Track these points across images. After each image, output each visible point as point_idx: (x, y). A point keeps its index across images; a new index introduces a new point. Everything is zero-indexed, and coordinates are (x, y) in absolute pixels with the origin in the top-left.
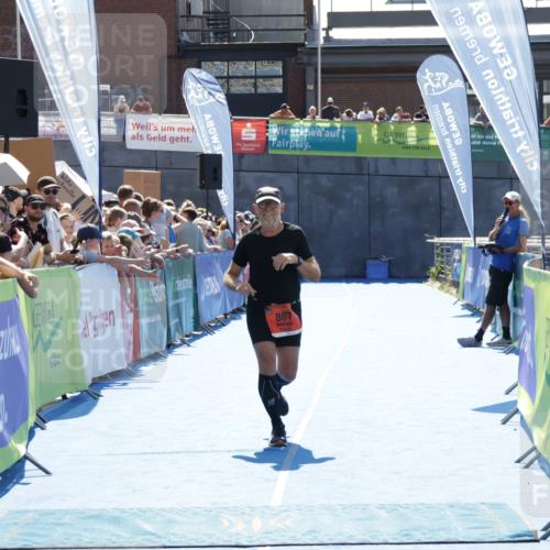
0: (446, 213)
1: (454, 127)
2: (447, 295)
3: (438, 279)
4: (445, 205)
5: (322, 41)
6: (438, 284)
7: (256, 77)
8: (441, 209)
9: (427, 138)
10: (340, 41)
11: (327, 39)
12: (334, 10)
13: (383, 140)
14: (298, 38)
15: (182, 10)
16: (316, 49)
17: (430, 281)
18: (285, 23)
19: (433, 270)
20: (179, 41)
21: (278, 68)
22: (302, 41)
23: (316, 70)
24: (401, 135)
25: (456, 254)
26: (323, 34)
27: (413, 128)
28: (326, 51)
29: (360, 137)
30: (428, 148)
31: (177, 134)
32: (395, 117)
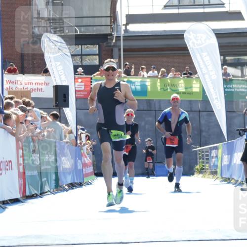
0: (204, 134)
1: (210, 68)
4: (203, 129)
5: (123, 32)
6: (201, 175)
7: (82, 55)
8: (201, 131)
9: (191, 87)
10: (134, 32)
11: (126, 31)
12: (130, 14)
13: (164, 89)
14: (106, 30)
16: (120, 37)
17: (196, 173)
18: (97, 21)
19: (198, 167)
21: (95, 49)
22: (110, 33)
23: (120, 50)
24: (174, 85)
25: (214, 153)
26: (123, 28)
27: (182, 81)
28: (126, 38)
29: (149, 87)
30: (192, 93)
31: (34, 87)
32: (171, 75)
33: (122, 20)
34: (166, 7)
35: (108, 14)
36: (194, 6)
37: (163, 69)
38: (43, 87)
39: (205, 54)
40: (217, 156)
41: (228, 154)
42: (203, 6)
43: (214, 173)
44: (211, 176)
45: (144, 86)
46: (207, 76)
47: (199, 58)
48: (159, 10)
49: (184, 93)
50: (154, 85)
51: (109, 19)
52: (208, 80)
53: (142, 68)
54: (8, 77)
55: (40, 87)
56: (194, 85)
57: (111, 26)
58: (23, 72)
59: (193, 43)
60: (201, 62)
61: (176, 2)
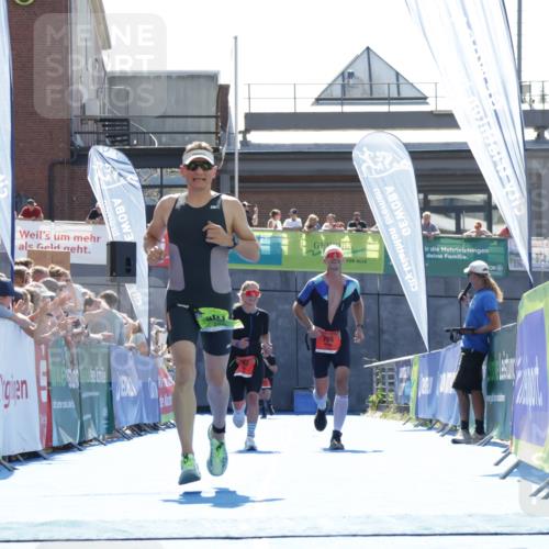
0: (386, 337)
1: (400, 215)
2: (391, 421)
3: (381, 406)
4: (385, 327)
5: (239, 146)
6: (379, 414)
7: (161, 187)
8: (380, 332)
9: (364, 250)
10: (259, 146)
11: (245, 143)
12: (253, 111)
13: (313, 252)
16: (233, 154)
17: (370, 412)
19: (373, 398)
20: (72, 144)
22: (215, 146)
23: (232, 178)
25: (403, 373)
26: (240, 137)
27: (347, 238)
28: (244, 157)
29: (285, 249)
30: (365, 261)
31: (72, 243)
32: (326, 226)
33: (238, 122)
34: (318, 101)
35: (213, 111)
36: (372, 100)
37: (313, 216)
38: (89, 244)
39: (389, 189)
40: (409, 379)
41: (429, 376)
42: (388, 100)
43: (404, 409)
44: (398, 415)
45: (276, 246)
46: (393, 230)
47: (379, 197)
48: (306, 106)
49: (351, 261)
50: (294, 244)
51: (213, 121)
52: (395, 236)
53: (274, 214)
54: (23, 225)
55: (82, 244)
56: (369, 247)
57: (217, 133)
58: (51, 216)
59: (369, 168)
60: (383, 204)
61: (337, 92)
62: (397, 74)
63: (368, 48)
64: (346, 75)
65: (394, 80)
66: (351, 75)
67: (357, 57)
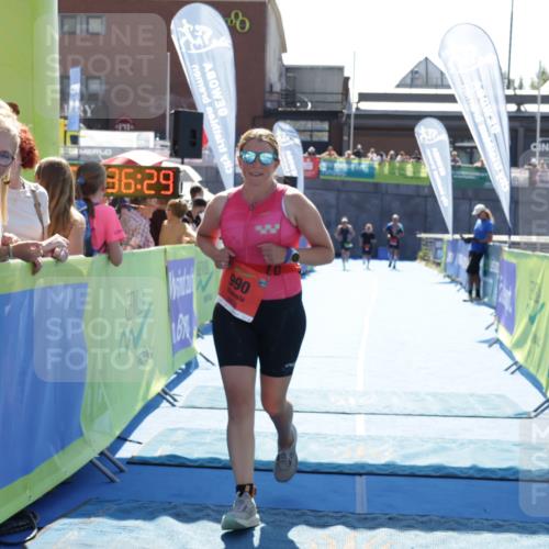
0: (429, 219)
3: (423, 259)
4: (429, 214)
5: (354, 110)
6: (424, 263)
7: (312, 131)
8: (426, 216)
10: (364, 111)
11: (357, 109)
13: (392, 172)
14: (337, 108)
15: (268, 89)
16: (350, 115)
17: (419, 260)
18: (330, 98)
19: (421, 254)
20: (265, 106)
21: (326, 126)
22: (340, 110)
23: (350, 128)
24: (402, 169)
26: (355, 105)
27: (410, 165)
28: (357, 116)
30: (419, 178)
32: (399, 158)
33: (353, 97)
34: (398, 86)
35: (340, 90)
36: (427, 85)
39: (435, 150)
40: (441, 249)
41: (452, 252)
42: (436, 87)
43: (438, 264)
44: (434, 266)
45: (371, 168)
46: (435, 173)
49: (412, 178)
51: (340, 96)
57: (342, 103)
59: (424, 138)
60: (430, 158)
61: (409, 81)
62: (442, 73)
63: (426, 59)
64: (413, 73)
65: (439, 75)
66: (417, 72)
67: (421, 62)
